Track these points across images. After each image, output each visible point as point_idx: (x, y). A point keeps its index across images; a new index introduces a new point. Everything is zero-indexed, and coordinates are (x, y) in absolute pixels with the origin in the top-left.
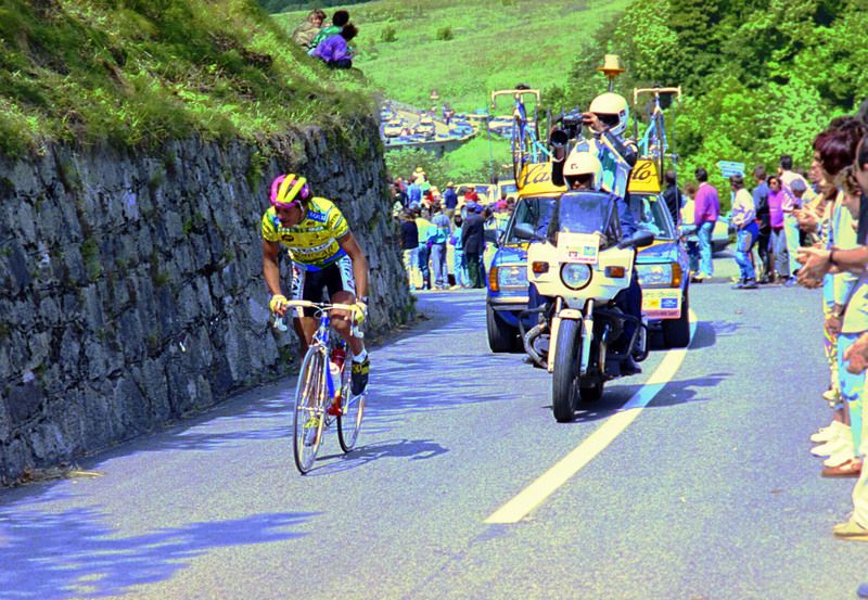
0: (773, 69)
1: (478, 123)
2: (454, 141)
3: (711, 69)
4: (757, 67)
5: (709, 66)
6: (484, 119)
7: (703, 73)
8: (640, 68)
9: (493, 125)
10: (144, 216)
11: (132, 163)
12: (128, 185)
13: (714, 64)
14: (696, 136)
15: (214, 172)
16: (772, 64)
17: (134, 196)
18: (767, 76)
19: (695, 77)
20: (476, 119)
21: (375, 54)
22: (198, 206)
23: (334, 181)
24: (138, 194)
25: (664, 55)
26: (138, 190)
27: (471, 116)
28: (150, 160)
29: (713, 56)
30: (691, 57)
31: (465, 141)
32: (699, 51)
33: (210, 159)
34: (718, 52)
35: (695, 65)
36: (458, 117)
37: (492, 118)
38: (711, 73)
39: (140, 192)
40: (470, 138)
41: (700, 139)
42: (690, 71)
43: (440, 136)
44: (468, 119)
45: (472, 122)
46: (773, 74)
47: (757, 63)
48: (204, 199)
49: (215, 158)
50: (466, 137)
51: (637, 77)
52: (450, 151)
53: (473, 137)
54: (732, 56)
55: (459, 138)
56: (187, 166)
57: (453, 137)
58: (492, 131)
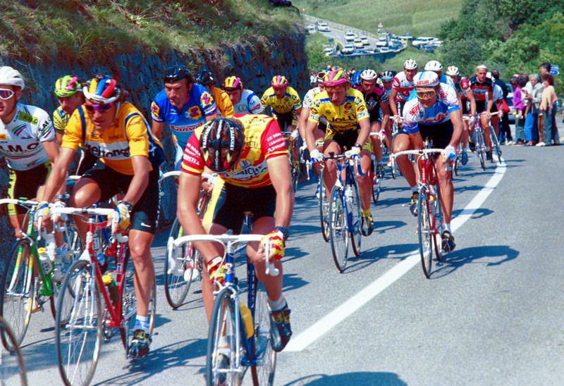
1: (406, 42)
2: (392, 52)
6: (409, 39)
7: (541, 12)
8: (502, 9)
9: (415, 43)
11: (82, 70)
15: (155, 75)
19: (536, 13)
20: (405, 39)
22: (139, 99)
23: (257, 80)
27: (401, 37)
31: (398, 53)
33: (152, 67)
36: (394, 38)
37: (414, 39)
38: (545, 11)
40: (401, 51)
42: (533, 11)
43: (383, 50)
44: (400, 39)
45: (402, 41)
48: (145, 95)
49: (156, 66)
50: (399, 50)
51: (500, 14)
52: (389, 58)
53: (403, 50)
55: (395, 51)
56: (131, 71)
57: (391, 50)
58: (414, 46)
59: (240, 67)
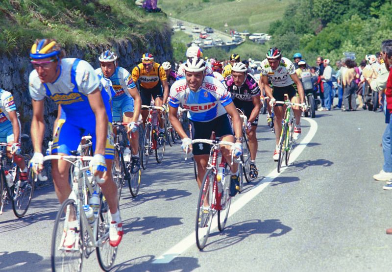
0: (372, 11)
1: (244, 37)
2: (235, 45)
3: (345, 12)
4: (365, 10)
5: (345, 10)
6: (247, 35)
7: (342, 14)
9: (251, 37)
10: (16, 87)
11: (9, 60)
12: (5, 71)
13: (347, 9)
14: (338, 40)
16: (372, 9)
17: (9, 77)
18: (369, 14)
19: (339, 15)
20: (244, 35)
21: (201, 8)
24: (12, 76)
25: (325, 5)
26: (12, 74)
27: (241, 33)
28: (21, 59)
29: (346, 6)
30: (337, 7)
31: (239, 45)
32: (340, 4)
34: (348, 4)
35: (338, 10)
36: (236, 34)
37: (251, 35)
38: (345, 13)
39: (13, 75)
40: (241, 43)
41: (340, 42)
42: (337, 13)
43: (228, 42)
44: (241, 35)
45: (242, 37)
46: (372, 13)
47: (365, 9)
50: (239, 43)
52: (233, 49)
53: (243, 43)
54: (354, 6)
55: (237, 44)
57: (234, 43)
58: (251, 40)
59: (124, 56)
